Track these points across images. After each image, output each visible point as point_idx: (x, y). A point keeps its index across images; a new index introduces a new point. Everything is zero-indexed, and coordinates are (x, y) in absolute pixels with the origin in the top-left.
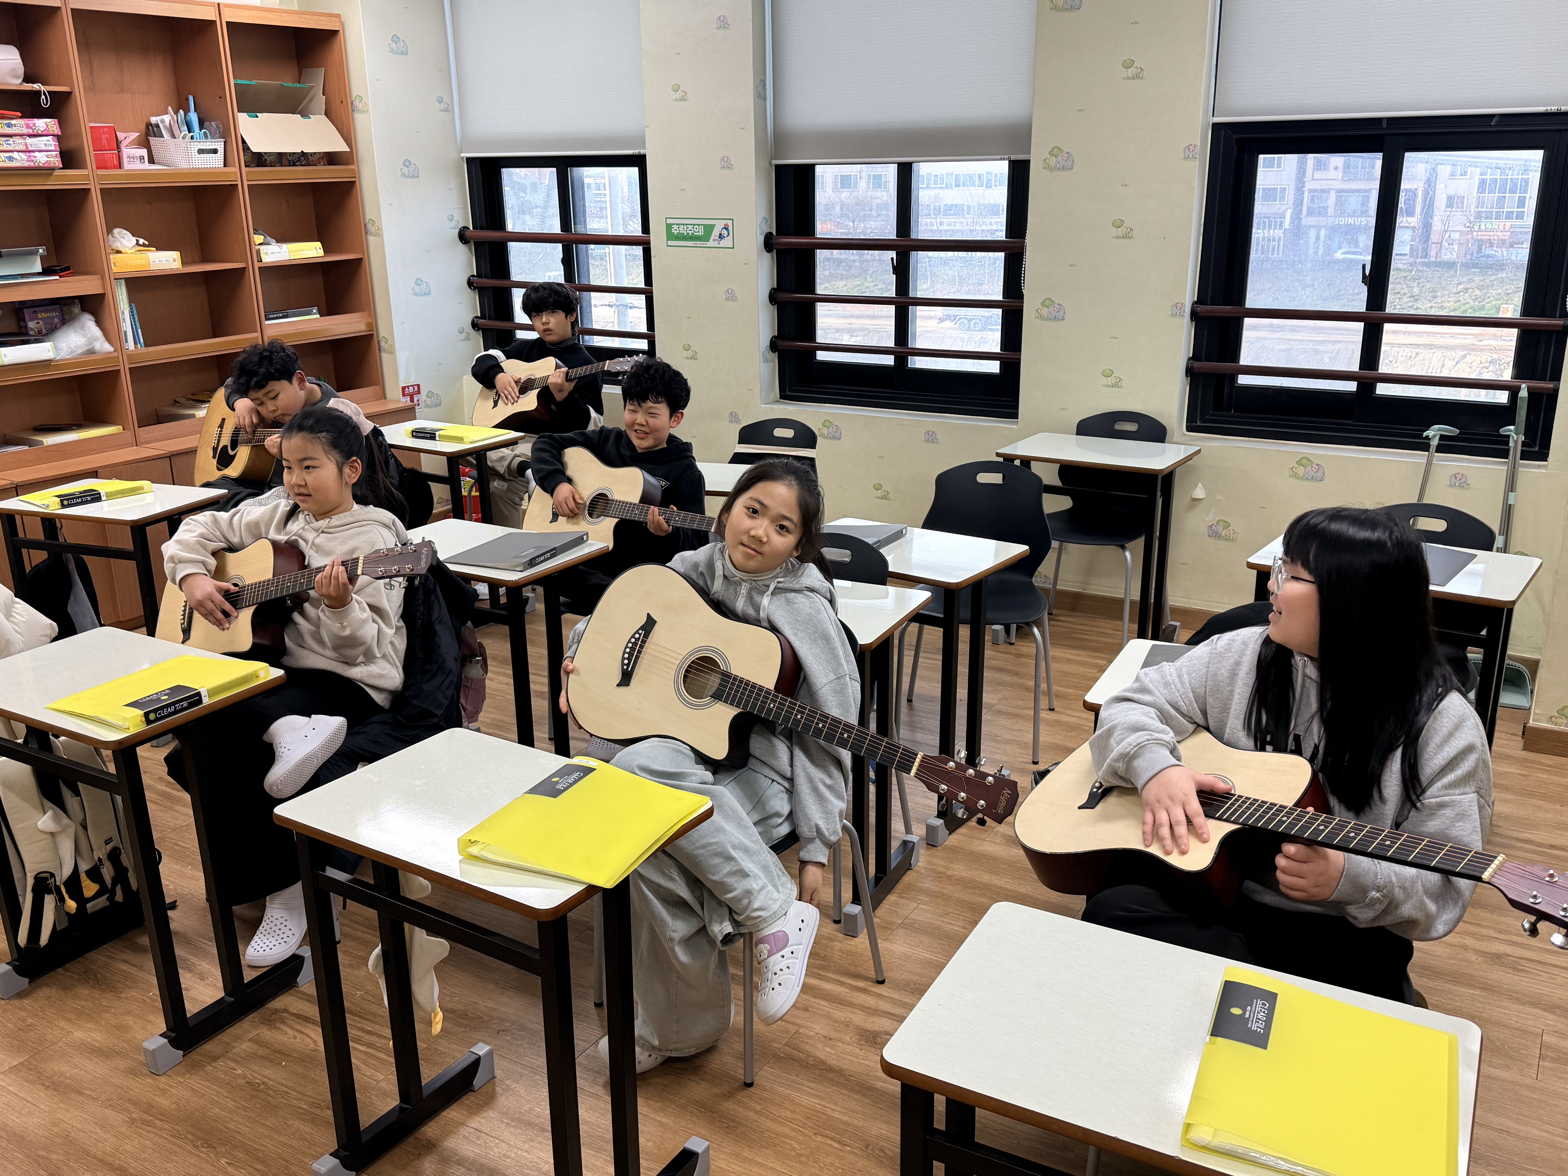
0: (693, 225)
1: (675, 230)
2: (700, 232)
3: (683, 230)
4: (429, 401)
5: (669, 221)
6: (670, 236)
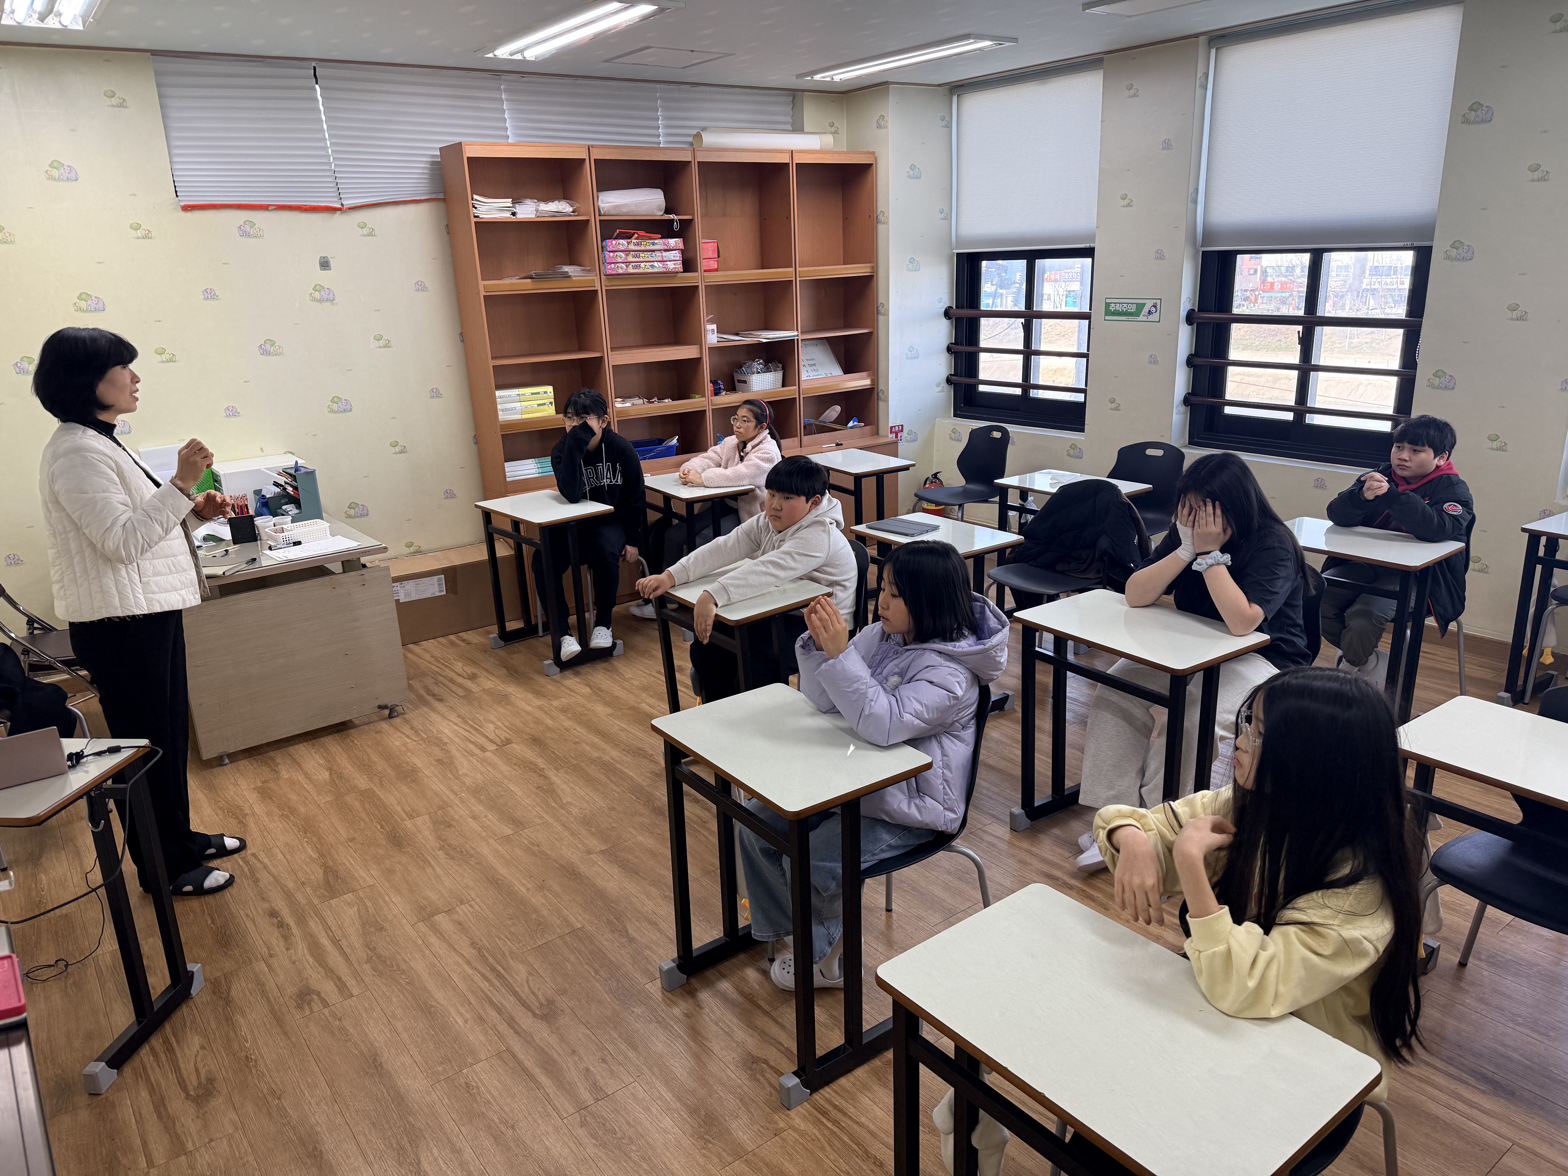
0: (1128, 304)
1: (1112, 308)
2: (1133, 309)
3: (1119, 308)
4: (909, 437)
5: (1108, 301)
6: (1108, 312)
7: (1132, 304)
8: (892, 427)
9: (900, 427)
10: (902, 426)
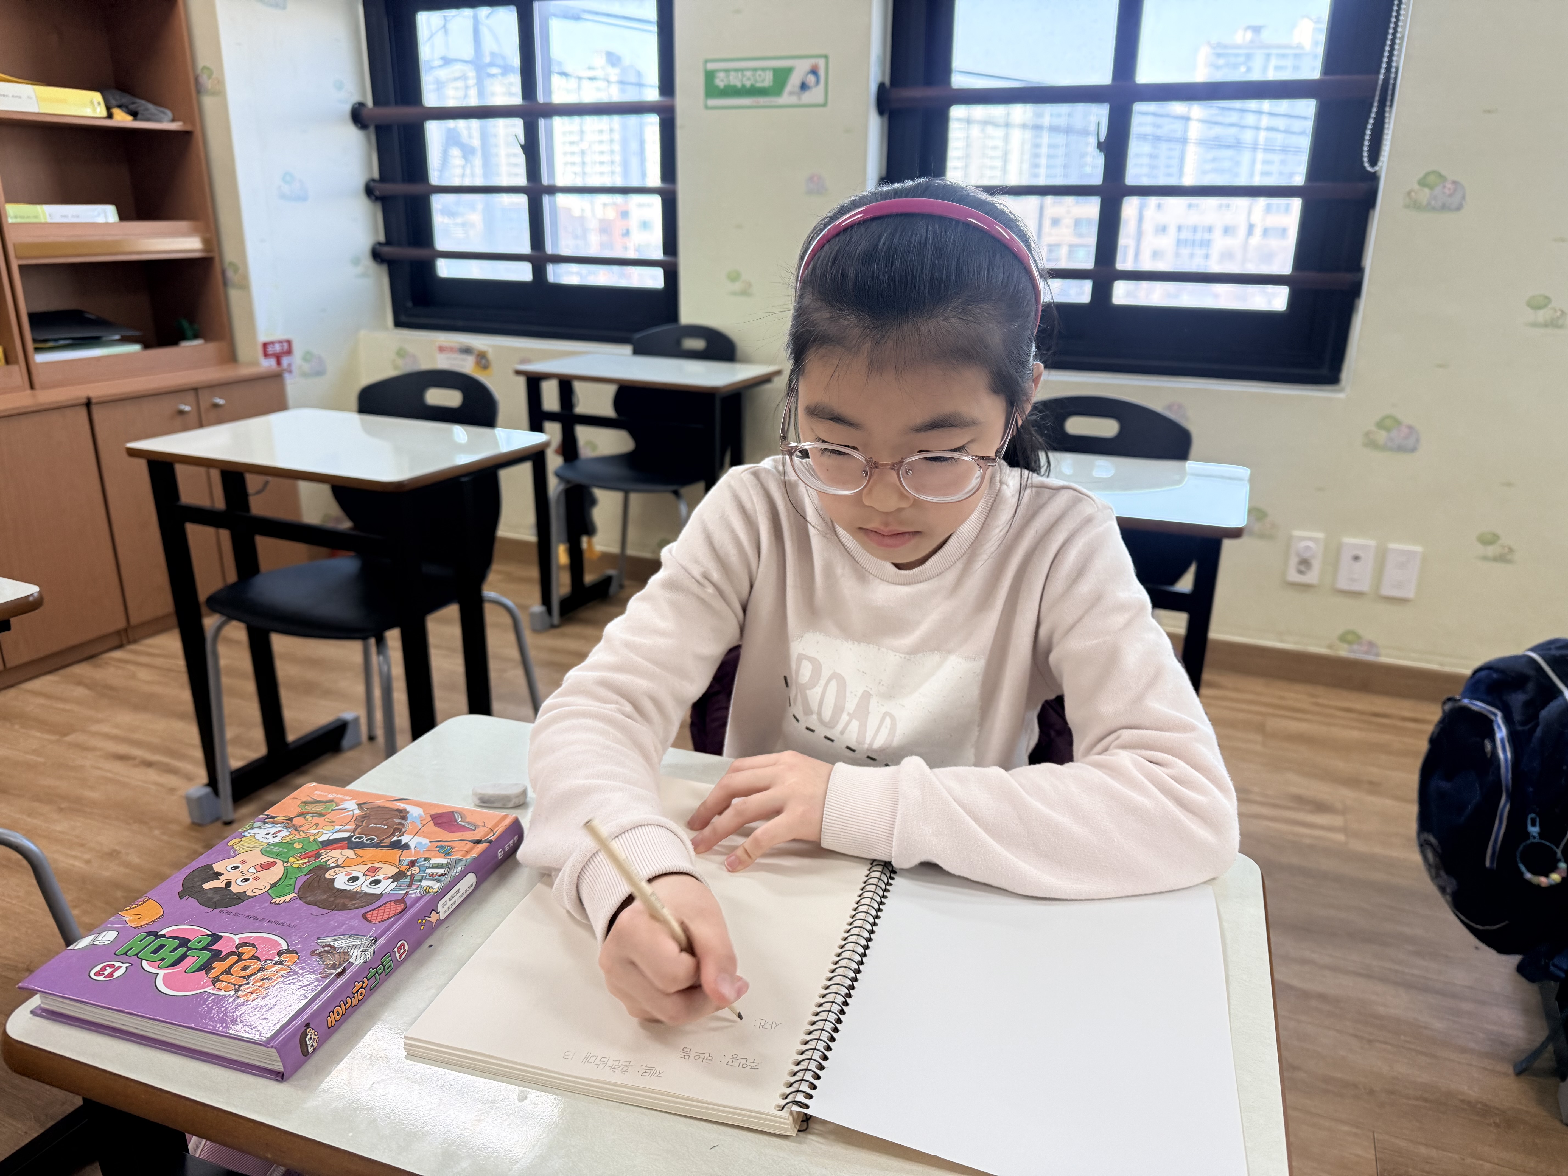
0: (755, 70)
1: (720, 81)
2: (766, 80)
3: (735, 80)
4: (306, 367)
5: (710, 65)
6: (712, 90)
7: (764, 69)
8: (265, 345)
9: (286, 345)
10: (289, 342)
